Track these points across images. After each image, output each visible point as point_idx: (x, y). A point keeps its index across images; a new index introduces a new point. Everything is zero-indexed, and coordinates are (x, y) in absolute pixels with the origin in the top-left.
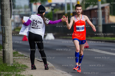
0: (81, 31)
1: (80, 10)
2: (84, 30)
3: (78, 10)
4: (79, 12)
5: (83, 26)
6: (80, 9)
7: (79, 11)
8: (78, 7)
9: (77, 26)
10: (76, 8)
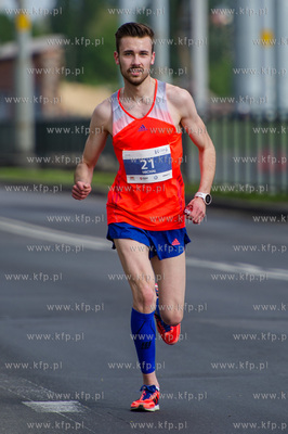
0: (151, 179)
1: (143, 53)
2: (167, 175)
3: (131, 53)
4: (134, 66)
5: (165, 150)
6: (142, 48)
7: (139, 60)
8: (133, 35)
9: (127, 155)
10: (118, 44)
